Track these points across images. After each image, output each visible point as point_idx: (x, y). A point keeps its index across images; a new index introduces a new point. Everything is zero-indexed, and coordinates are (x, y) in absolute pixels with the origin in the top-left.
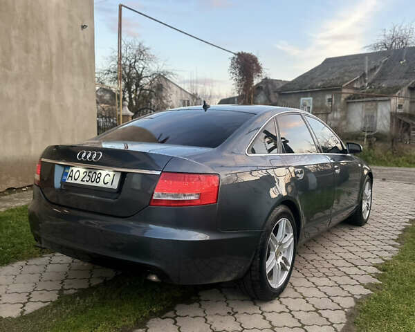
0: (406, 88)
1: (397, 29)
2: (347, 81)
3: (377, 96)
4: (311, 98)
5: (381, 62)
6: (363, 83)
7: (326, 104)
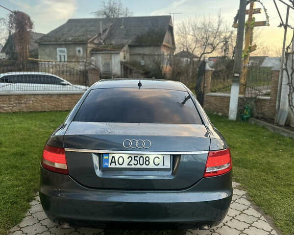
0: (127, 46)
1: (112, 3)
2: (90, 39)
3: (111, 50)
4: (65, 49)
5: (108, 26)
6: (100, 40)
7: (77, 53)
